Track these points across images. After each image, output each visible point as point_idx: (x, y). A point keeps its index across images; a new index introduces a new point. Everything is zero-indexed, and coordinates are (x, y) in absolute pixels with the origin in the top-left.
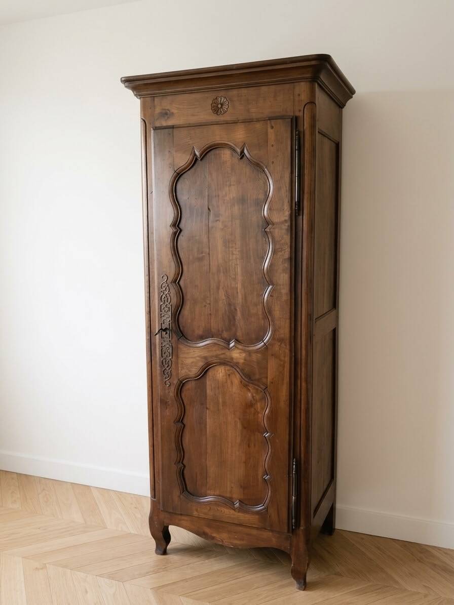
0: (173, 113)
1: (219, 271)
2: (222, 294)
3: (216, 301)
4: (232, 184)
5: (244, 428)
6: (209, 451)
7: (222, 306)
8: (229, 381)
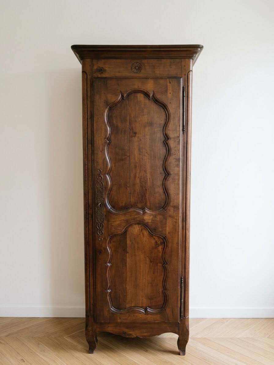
0: (105, 70)
1: (136, 167)
2: (138, 181)
3: (134, 185)
4: (145, 114)
5: (151, 262)
6: (128, 279)
7: (138, 188)
8: (141, 234)
